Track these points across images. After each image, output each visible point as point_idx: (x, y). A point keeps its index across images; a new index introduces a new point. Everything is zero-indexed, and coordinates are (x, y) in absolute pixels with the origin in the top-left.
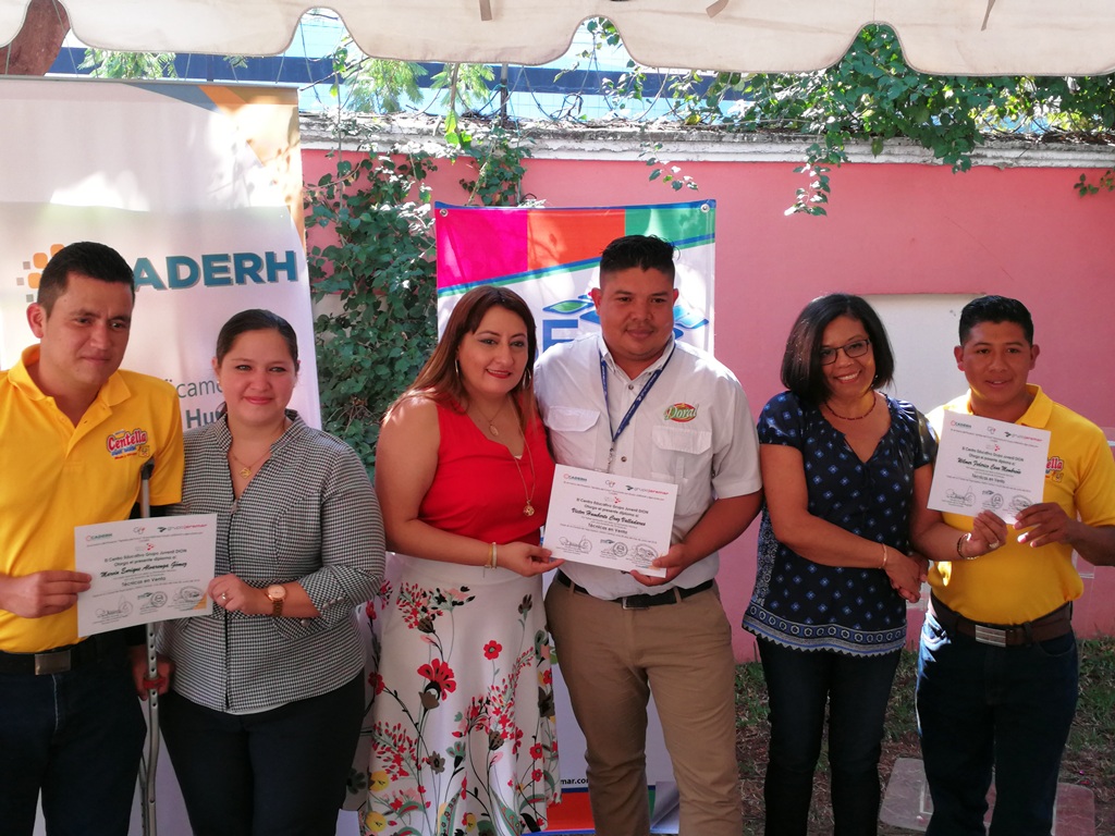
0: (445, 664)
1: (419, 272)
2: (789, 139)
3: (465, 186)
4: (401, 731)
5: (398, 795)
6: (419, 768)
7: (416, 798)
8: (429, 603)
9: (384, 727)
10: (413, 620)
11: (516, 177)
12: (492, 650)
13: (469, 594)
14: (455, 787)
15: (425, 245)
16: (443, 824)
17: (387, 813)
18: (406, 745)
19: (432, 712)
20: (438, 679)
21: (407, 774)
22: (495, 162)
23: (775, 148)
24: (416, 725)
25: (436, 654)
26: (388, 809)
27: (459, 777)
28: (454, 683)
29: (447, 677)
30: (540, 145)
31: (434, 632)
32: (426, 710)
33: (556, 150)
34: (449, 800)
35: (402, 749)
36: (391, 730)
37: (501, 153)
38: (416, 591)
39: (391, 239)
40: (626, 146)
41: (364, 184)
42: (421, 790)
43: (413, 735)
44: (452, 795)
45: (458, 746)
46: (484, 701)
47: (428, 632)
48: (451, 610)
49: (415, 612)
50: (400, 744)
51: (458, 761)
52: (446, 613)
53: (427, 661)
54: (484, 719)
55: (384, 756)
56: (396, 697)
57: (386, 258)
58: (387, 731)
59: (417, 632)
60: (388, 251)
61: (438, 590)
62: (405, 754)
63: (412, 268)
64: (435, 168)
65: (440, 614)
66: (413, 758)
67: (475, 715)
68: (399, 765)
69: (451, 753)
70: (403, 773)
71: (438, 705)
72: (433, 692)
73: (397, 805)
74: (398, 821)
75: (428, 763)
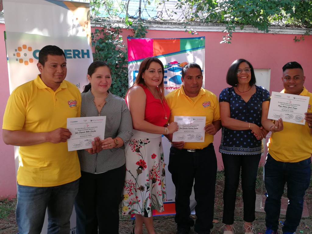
0: (144, 161)
2: (218, 25)
4: (131, 182)
5: (131, 200)
6: (136, 191)
7: (135, 200)
8: (138, 144)
9: (127, 181)
10: (134, 150)
12: (154, 156)
13: (149, 141)
14: (147, 195)
16: (144, 206)
17: (128, 206)
18: (133, 185)
19: (140, 175)
20: (142, 165)
23: (214, 27)
24: (135, 179)
25: (141, 158)
26: (129, 205)
28: (146, 166)
29: (144, 164)
30: (151, 26)
31: (140, 152)
32: (138, 175)
33: (155, 27)
34: (146, 199)
35: (131, 187)
37: (140, 28)
38: (134, 141)
39: (111, 50)
40: (174, 26)
41: (102, 36)
42: (137, 197)
43: (134, 182)
44: (146, 197)
45: (148, 184)
48: (144, 146)
49: (134, 147)
50: (131, 186)
51: (148, 188)
52: (143, 146)
53: (138, 160)
55: (127, 190)
56: (130, 172)
57: (110, 55)
58: (128, 182)
59: (135, 153)
61: (141, 140)
62: (132, 188)
63: (118, 58)
65: (141, 147)
66: (134, 189)
68: (131, 191)
69: (146, 185)
70: (132, 194)
71: (142, 172)
72: (140, 169)
73: (130, 203)
74: (131, 208)
75: (139, 189)
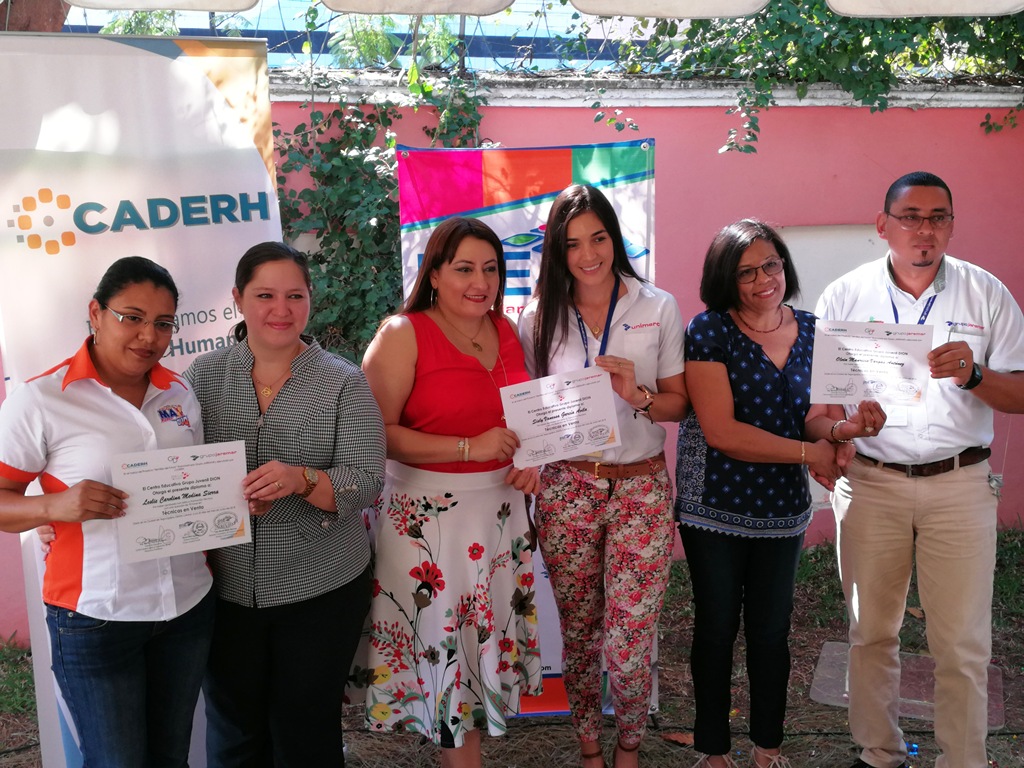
0: (434, 565)
1: (385, 210)
2: (721, 85)
3: (428, 132)
4: (399, 629)
5: (400, 687)
6: (417, 662)
7: (416, 689)
8: (417, 510)
9: (383, 626)
11: (473, 124)
12: (475, 551)
14: (450, 677)
15: (391, 187)
16: (441, 712)
17: (391, 703)
18: (404, 641)
19: (424, 610)
20: (429, 579)
21: (407, 668)
22: (454, 110)
23: (709, 93)
24: (411, 623)
25: (425, 557)
26: (392, 699)
27: (453, 668)
28: (443, 582)
29: (437, 577)
30: (496, 94)
31: (422, 537)
32: (419, 609)
33: (510, 98)
34: (444, 689)
35: (401, 645)
36: (389, 628)
37: (459, 102)
38: (404, 501)
39: (360, 181)
40: (574, 93)
41: (336, 132)
42: (420, 682)
43: (409, 632)
44: (447, 684)
45: (450, 640)
46: (472, 599)
47: (417, 537)
48: (437, 516)
49: (404, 520)
50: (399, 640)
51: (451, 653)
52: (432, 519)
53: (417, 563)
54: (473, 615)
55: (385, 651)
56: (392, 598)
57: (355, 199)
58: (386, 629)
59: (407, 538)
60: (358, 193)
61: (425, 498)
62: (404, 649)
63: (379, 206)
64: (400, 117)
65: (427, 520)
66: (411, 652)
67: (465, 611)
68: (399, 659)
69: (445, 646)
70: (403, 666)
71: (430, 603)
72: (425, 591)
74: (402, 709)
75: (425, 657)
